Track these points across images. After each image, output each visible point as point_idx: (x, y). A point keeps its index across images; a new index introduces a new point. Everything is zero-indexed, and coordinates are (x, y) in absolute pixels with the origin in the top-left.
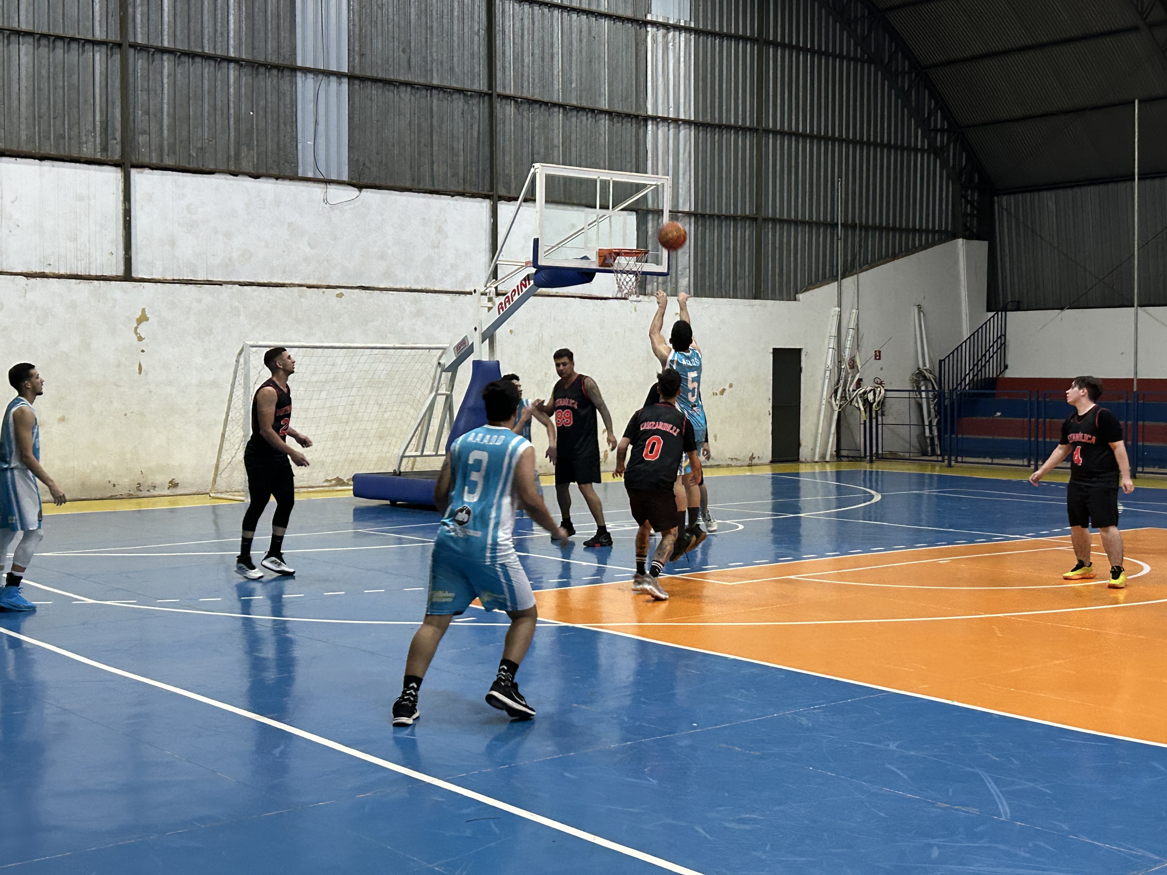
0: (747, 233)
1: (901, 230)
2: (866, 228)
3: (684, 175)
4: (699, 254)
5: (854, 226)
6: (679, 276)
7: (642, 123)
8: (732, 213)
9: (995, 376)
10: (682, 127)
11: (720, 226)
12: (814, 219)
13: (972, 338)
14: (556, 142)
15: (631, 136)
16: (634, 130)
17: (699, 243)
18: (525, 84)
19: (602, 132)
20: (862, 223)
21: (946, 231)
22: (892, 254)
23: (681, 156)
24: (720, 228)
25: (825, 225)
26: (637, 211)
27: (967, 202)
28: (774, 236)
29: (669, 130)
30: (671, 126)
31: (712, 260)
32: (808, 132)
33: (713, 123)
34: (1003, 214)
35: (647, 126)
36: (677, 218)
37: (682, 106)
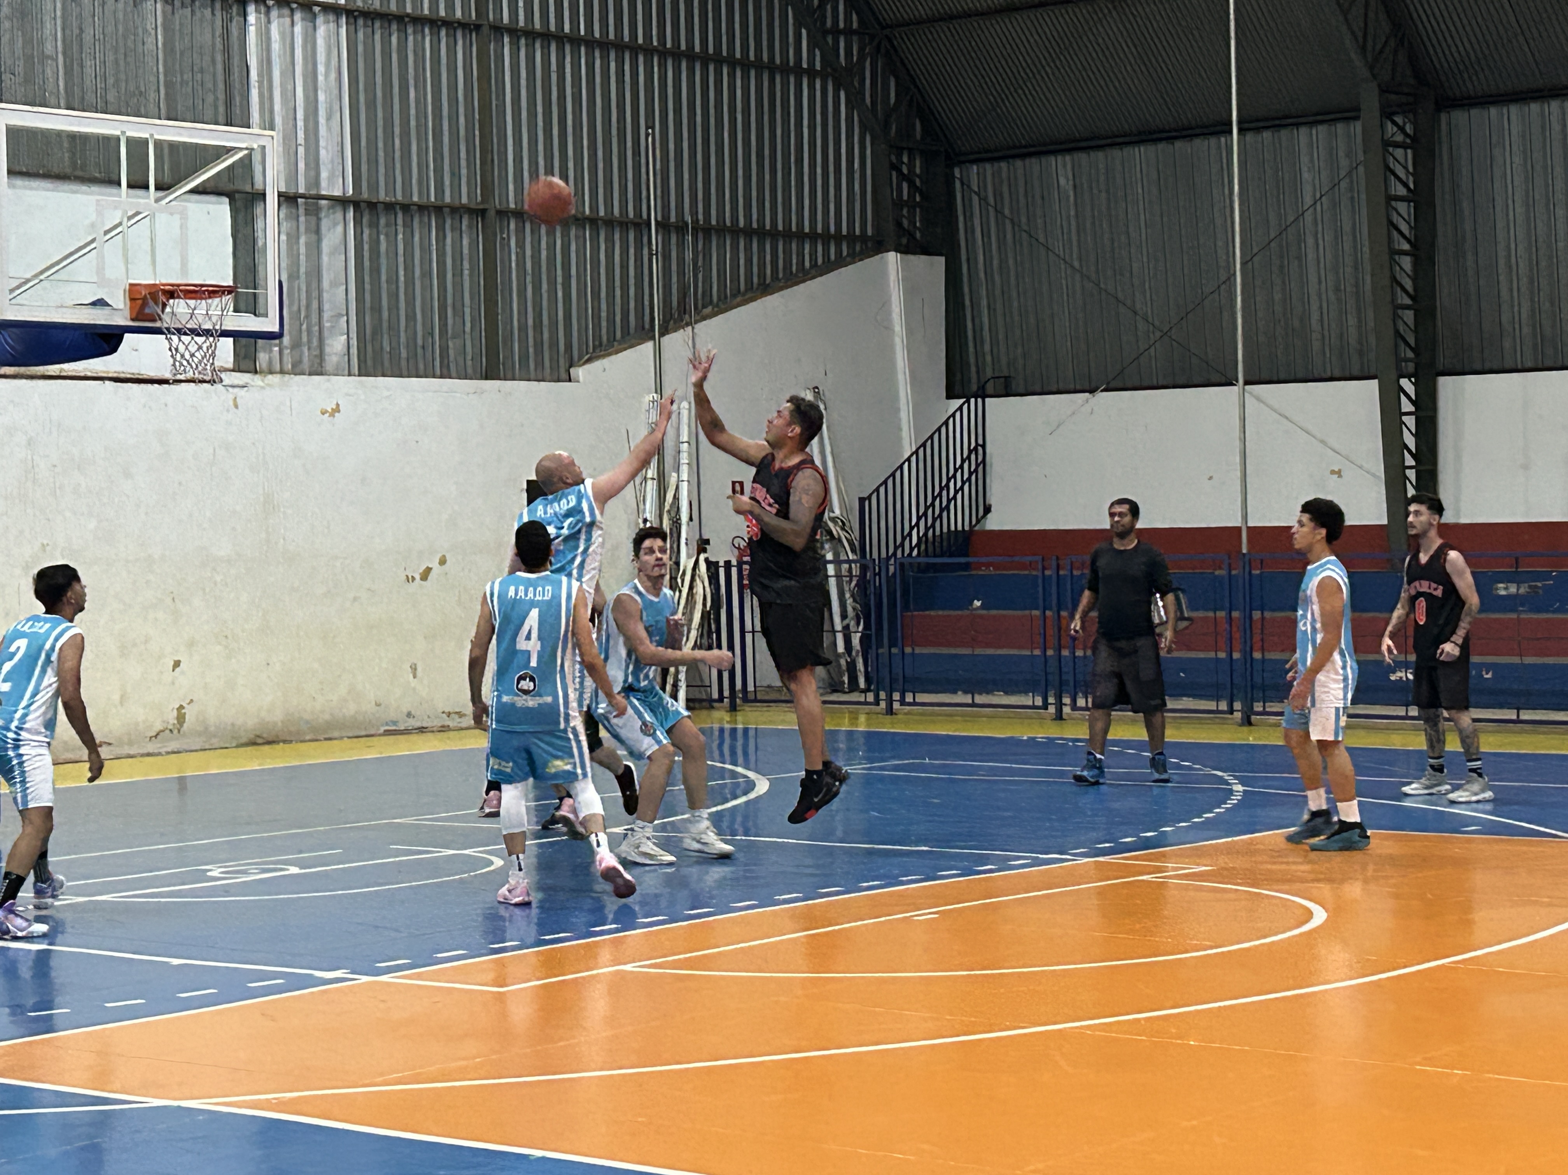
0: (465, 242)
1: (774, 234)
2: (705, 231)
3: (329, 118)
4: (367, 287)
5: (681, 228)
6: (326, 333)
7: (235, 9)
8: (433, 199)
9: (967, 528)
10: (320, 20)
11: (409, 226)
12: (602, 213)
13: (921, 451)
14: (49, 48)
15: (213, 36)
16: (219, 23)
17: (367, 263)
20: (697, 220)
21: (863, 237)
22: (759, 284)
23: (321, 78)
24: (408, 230)
25: (624, 225)
26: (231, 196)
27: (902, 176)
28: (521, 245)
29: (293, 24)
30: (298, 16)
31: (394, 296)
32: (582, 33)
33: (384, 9)
34: (971, 200)
35: (245, 15)
36: (318, 209)
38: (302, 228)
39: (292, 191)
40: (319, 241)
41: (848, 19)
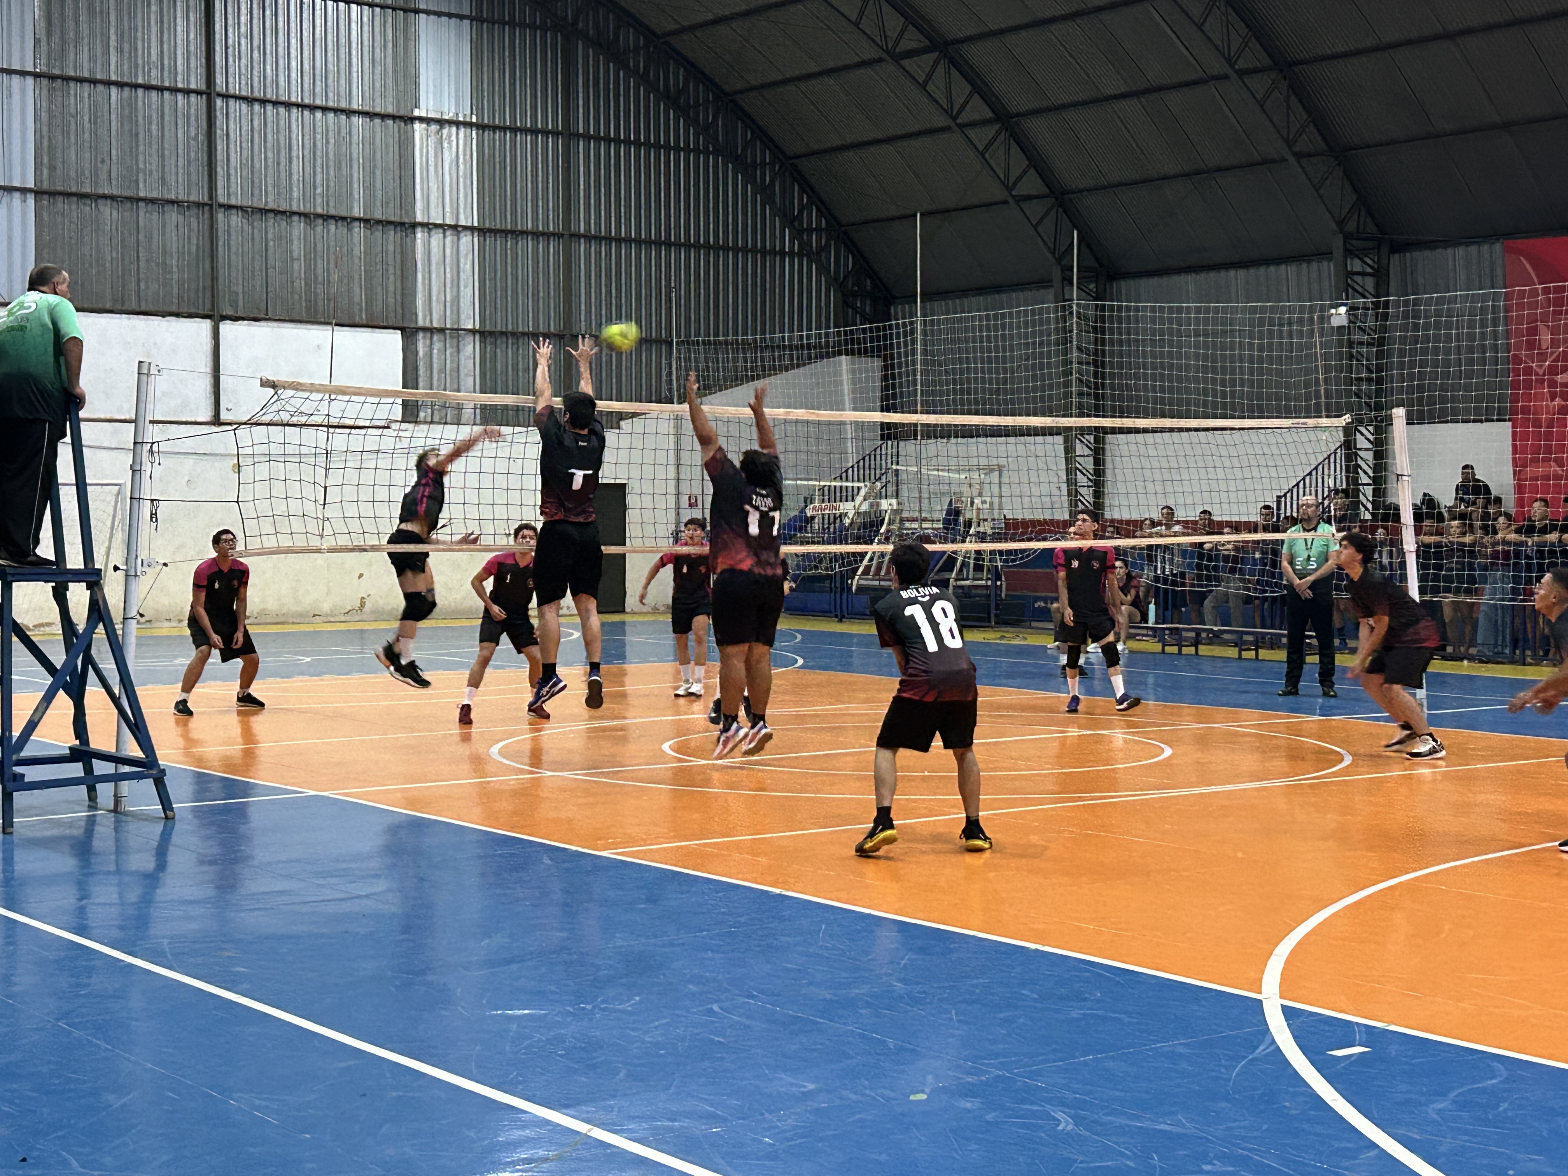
1: (763, 346)
2: (714, 345)
4: (488, 377)
5: (697, 343)
7: (410, 230)
8: (530, 329)
10: (462, 235)
11: (515, 344)
12: (643, 335)
14: (295, 255)
15: (395, 245)
16: (398, 239)
18: (256, 192)
19: (356, 242)
20: (709, 339)
21: (826, 347)
22: (751, 374)
23: (462, 265)
24: (514, 347)
25: (659, 341)
26: (402, 330)
29: (444, 237)
30: (448, 233)
31: (505, 383)
33: (503, 228)
35: (414, 234)
36: (459, 336)
37: (461, 210)
38: (448, 346)
39: (442, 326)
40: (458, 351)
41: (819, 223)
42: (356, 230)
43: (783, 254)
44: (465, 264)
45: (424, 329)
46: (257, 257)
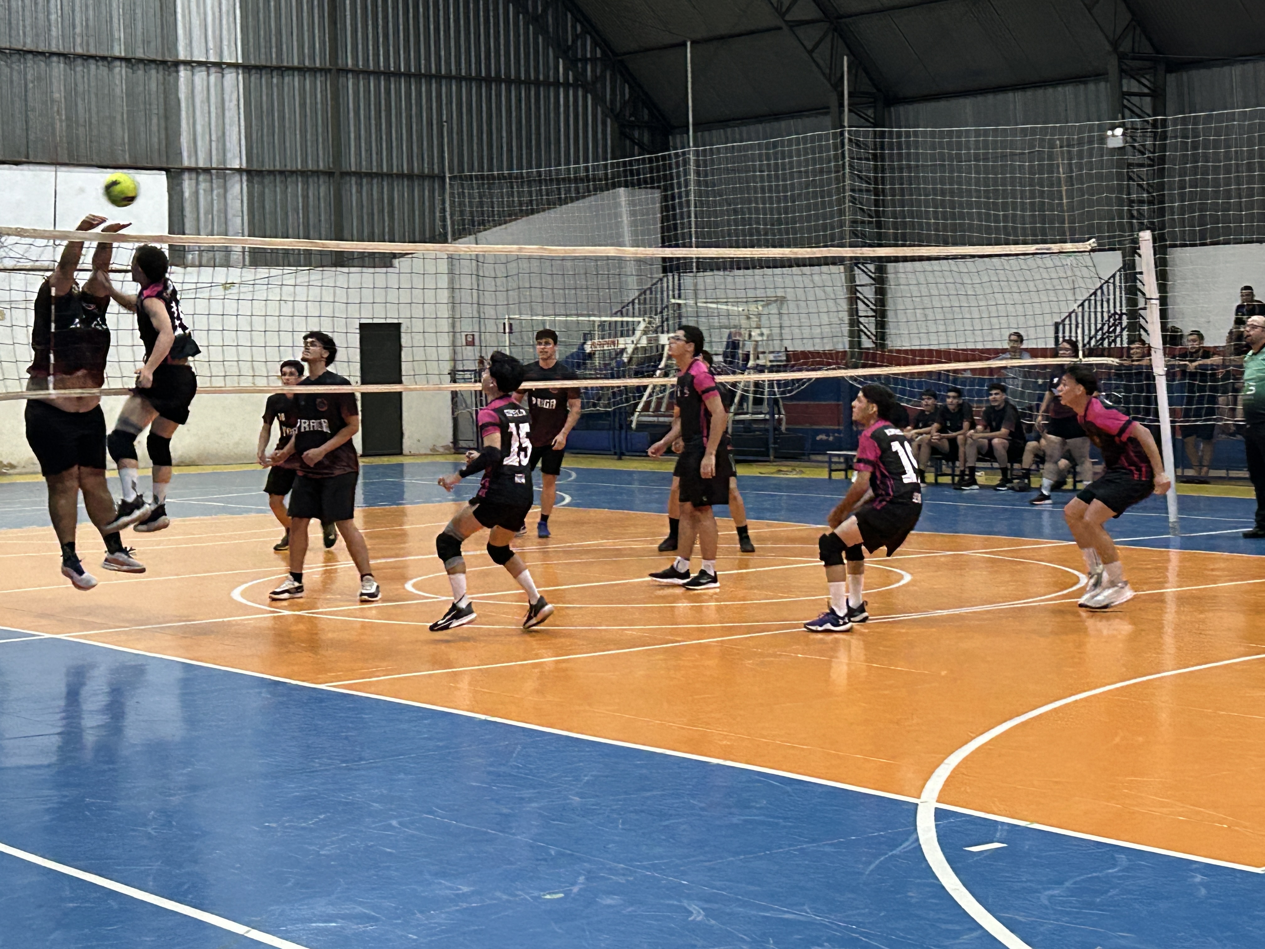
0: (322, 190)
3: (231, 126)
4: (256, 217)
7: (173, 69)
8: (299, 167)
10: (226, 71)
11: (284, 183)
13: (630, 305)
14: (56, 95)
15: (158, 84)
16: (161, 77)
17: (256, 204)
18: (14, 34)
19: (117, 82)
21: (604, 179)
23: (227, 104)
24: (283, 186)
25: (432, 177)
26: (167, 170)
28: (360, 192)
29: (208, 75)
30: (213, 70)
31: (274, 223)
32: (402, 70)
33: (269, 64)
35: (177, 72)
36: (225, 176)
37: (225, 48)
38: (215, 186)
39: (208, 165)
40: (225, 192)
41: (593, 51)
42: (117, 70)
43: (557, 84)
44: (231, 101)
45: (190, 170)
46: (17, 99)
